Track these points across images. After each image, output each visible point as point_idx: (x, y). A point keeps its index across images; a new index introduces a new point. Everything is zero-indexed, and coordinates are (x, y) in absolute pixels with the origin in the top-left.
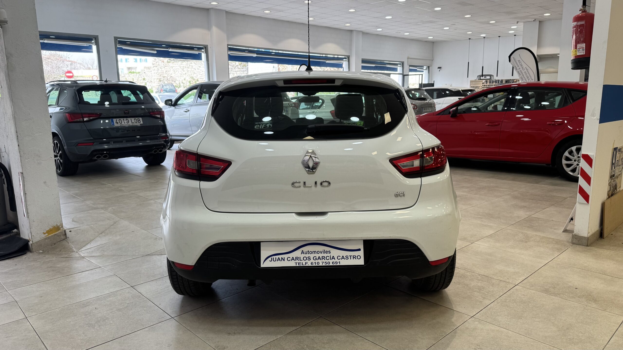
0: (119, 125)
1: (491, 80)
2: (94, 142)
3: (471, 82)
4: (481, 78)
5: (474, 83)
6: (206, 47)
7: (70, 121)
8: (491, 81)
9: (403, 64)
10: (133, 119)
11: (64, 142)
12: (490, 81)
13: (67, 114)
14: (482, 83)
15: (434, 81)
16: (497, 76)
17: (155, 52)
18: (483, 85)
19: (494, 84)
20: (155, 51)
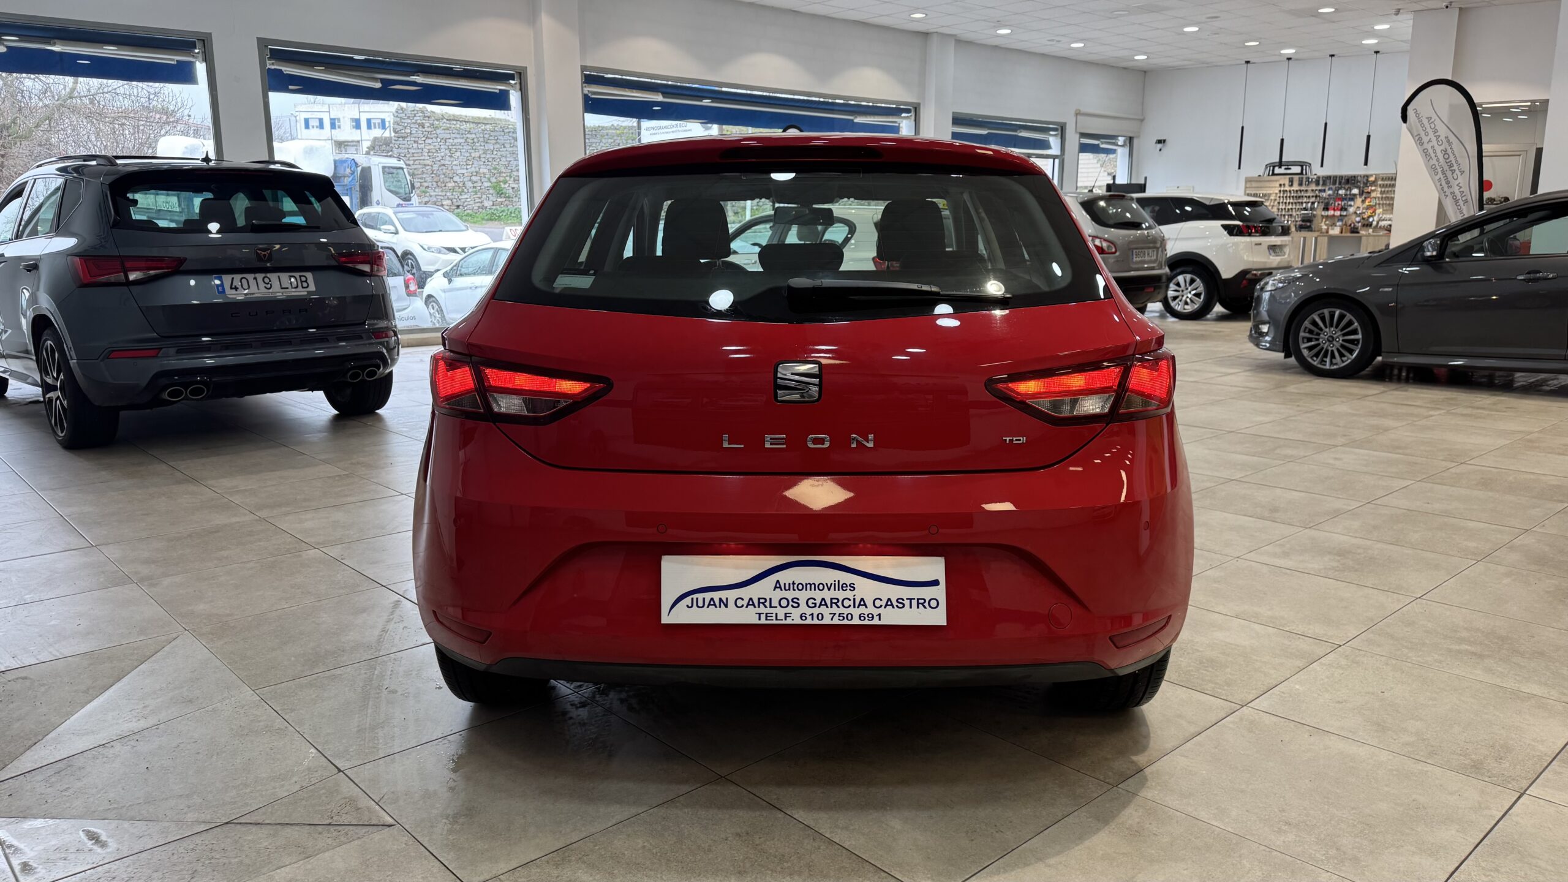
0: (240, 296)
1: (1304, 177)
2: (160, 349)
3: (1248, 180)
4: (1277, 170)
5: (1254, 184)
6: (520, 73)
7: (85, 282)
8: (1304, 180)
9: (1061, 129)
10: (284, 276)
11: (70, 345)
12: (1302, 178)
13: (77, 259)
14: (1277, 185)
15: (1146, 178)
16: (1322, 166)
17: (378, 85)
18: (1280, 191)
19: (1313, 186)
20: (377, 82)
